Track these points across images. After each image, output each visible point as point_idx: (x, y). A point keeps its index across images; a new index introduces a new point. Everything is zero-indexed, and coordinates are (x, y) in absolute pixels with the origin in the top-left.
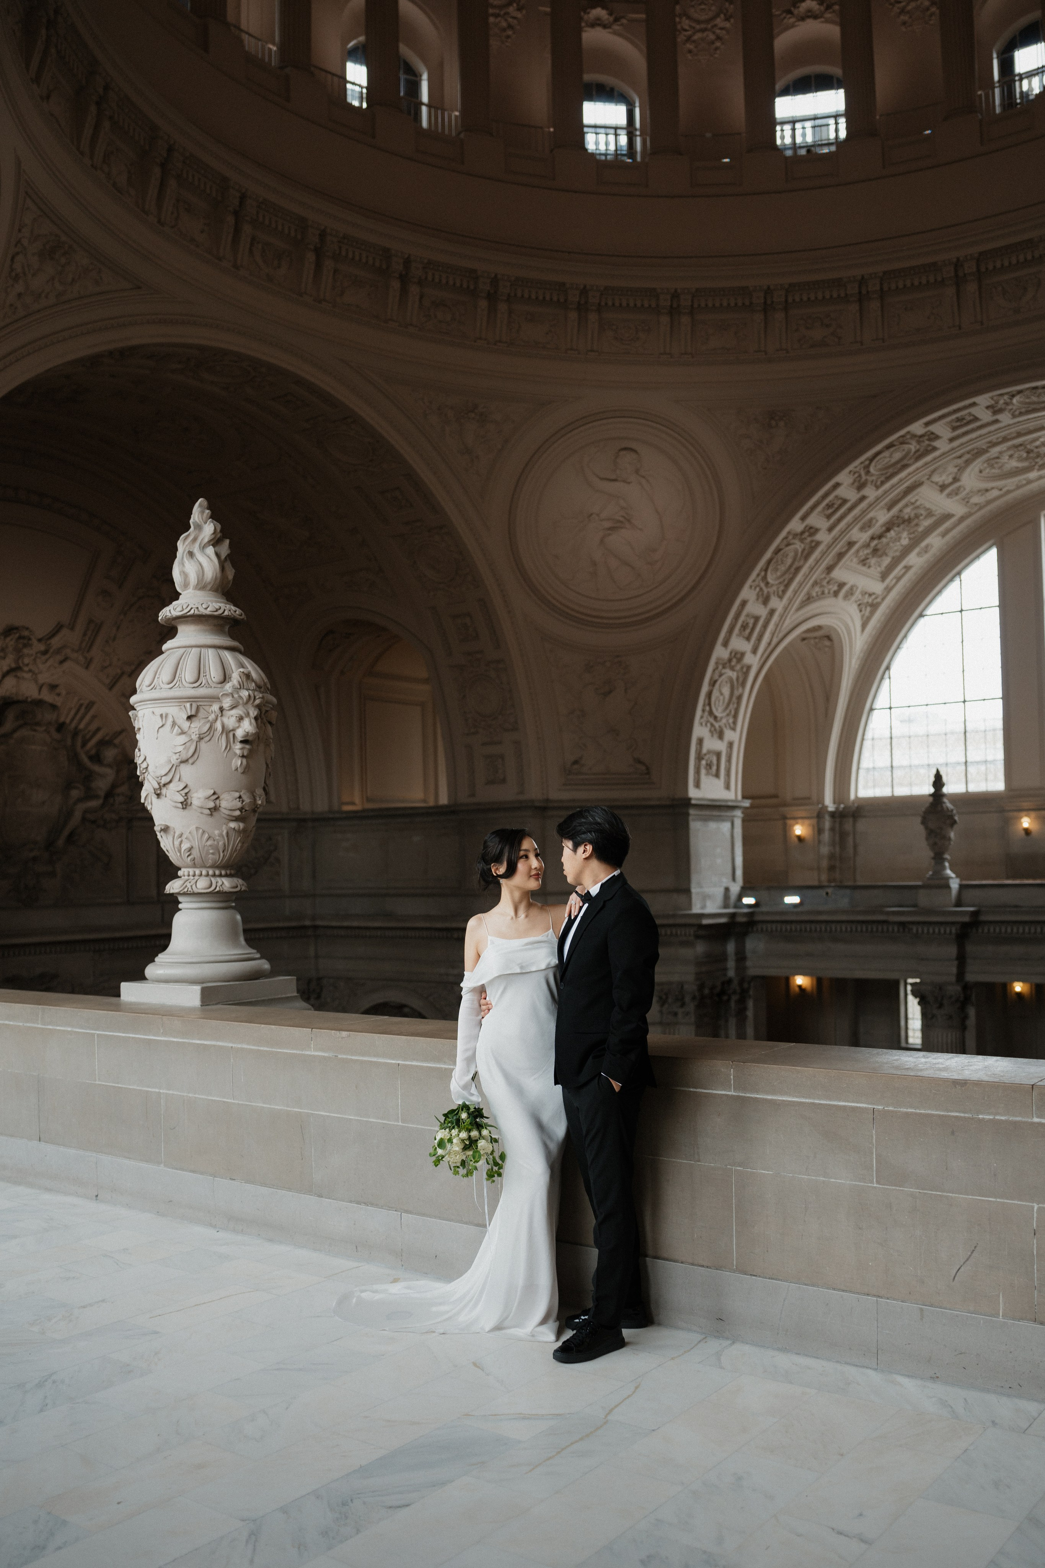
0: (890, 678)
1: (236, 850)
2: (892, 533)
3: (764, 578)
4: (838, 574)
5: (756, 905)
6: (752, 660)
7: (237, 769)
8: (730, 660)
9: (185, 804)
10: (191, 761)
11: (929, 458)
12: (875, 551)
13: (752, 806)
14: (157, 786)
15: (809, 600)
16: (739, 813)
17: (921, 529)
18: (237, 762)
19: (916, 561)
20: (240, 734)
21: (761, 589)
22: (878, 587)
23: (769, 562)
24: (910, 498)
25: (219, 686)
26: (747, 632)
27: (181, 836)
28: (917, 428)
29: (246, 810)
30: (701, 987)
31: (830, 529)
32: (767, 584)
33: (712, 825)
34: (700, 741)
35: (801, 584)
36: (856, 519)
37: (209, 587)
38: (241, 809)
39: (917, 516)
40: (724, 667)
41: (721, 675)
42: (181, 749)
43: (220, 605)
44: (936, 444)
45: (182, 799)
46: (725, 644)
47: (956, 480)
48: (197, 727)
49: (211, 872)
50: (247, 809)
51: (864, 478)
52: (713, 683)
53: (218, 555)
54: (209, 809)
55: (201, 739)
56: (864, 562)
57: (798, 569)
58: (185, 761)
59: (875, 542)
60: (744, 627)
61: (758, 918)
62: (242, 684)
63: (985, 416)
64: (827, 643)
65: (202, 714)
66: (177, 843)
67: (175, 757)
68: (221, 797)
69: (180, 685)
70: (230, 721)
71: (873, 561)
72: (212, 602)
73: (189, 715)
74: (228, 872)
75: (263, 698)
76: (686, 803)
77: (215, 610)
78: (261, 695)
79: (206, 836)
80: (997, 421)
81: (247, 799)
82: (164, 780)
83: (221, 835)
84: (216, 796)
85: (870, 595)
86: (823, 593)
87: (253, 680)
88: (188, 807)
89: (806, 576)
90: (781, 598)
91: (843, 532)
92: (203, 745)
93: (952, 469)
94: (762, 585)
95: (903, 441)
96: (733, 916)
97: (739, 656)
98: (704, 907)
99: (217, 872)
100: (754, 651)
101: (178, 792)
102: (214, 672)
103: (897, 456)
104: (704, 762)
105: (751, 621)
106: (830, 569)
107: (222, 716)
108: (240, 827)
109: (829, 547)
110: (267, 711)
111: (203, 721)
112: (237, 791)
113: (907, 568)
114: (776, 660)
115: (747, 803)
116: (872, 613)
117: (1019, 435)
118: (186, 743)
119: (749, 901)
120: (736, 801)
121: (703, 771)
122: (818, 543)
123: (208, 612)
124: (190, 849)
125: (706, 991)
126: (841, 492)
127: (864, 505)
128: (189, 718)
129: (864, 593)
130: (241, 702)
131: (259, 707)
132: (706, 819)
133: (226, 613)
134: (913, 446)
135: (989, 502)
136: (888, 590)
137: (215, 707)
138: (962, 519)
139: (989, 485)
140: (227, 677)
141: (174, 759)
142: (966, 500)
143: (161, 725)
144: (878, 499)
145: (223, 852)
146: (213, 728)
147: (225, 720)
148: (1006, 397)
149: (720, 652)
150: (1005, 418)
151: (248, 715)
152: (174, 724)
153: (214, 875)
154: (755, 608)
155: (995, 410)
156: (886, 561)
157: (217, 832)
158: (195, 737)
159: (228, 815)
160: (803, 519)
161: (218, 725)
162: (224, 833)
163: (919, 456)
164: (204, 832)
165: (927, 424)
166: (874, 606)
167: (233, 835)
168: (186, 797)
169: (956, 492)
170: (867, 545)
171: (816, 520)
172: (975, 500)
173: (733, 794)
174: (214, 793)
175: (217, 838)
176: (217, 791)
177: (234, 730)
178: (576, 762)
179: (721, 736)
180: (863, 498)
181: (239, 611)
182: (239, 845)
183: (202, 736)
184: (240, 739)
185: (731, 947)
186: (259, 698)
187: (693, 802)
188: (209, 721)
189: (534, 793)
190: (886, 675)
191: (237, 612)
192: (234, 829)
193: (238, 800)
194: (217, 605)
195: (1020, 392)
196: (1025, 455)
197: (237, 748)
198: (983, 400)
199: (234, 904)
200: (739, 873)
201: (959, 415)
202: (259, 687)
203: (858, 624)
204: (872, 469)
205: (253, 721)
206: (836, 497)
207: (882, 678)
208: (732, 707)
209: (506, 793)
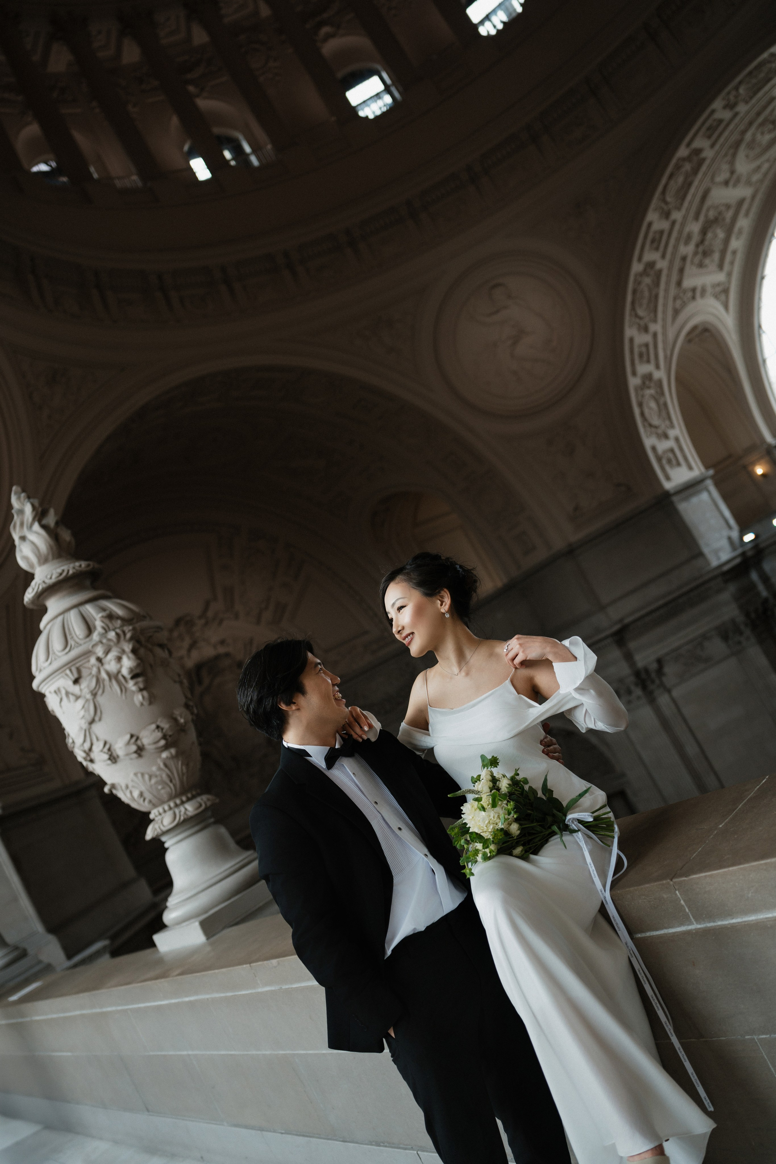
0: (764, 332)
1: (183, 774)
2: (709, 235)
3: (637, 316)
4: (688, 283)
5: (757, 537)
6: (660, 374)
7: (142, 704)
8: (644, 383)
9: (113, 758)
10: (97, 719)
11: (704, 168)
12: (705, 254)
13: (716, 473)
14: (84, 755)
15: (676, 312)
16: (709, 483)
17: (728, 220)
18: (138, 698)
19: (737, 244)
20: (125, 672)
21: (639, 325)
22: (720, 277)
23: (633, 303)
24: (708, 203)
25: (88, 639)
26: (644, 357)
27: (127, 787)
28: (683, 152)
29: (170, 736)
30: (747, 615)
31: (663, 256)
32: (641, 318)
33: (694, 500)
34: (654, 449)
35: (665, 305)
36: (678, 240)
37: (50, 557)
38: (164, 737)
39: (720, 213)
40: (642, 389)
41: (643, 396)
42: (82, 713)
43: (62, 568)
44: (704, 155)
45: (106, 757)
46: (634, 373)
47: (732, 172)
48: (87, 685)
49: (172, 804)
50: (170, 733)
51: (665, 208)
52: (640, 405)
53: (44, 527)
54: (136, 752)
55: (94, 695)
56: (701, 265)
57: (656, 296)
58: (92, 722)
59: (701, 249)
60: (641, 355)
61: (762, 546)
62: (106, 628)
63: (726, 115)
64: (707, 334)
65: (85, 672)
66: (128, 795)
67: (83, 721)
68: (141, 736)
69: (56, 657)
70: (111, 665)
71: (707, 261)
72: (56, 569)
73: (73, 678)
74: (189, 795)
75: (134, 629)
76: (667, 495)
77: (57, 575)
78: (131, 628)
79: (147, 777)
80: (736, 114)
81: (165, 725)
82: (87, 746)
83: (160, 769)
84: (134, 737)
85: (718, 285)
86: (684, 302)
87: (118, 617)
88: (118, 760)
89: (666, 298)
90: (655, 321)
91: (674, 254)
92: (100, 699)
93: (725, 167)
94: (637, 320)
95: (678, 167)
96: (743, 554)
97: (648, 377)
98: (719, 558)
99: (178, 801)
100: (658, 367)
101: (102, 751)
102: (78, 630)
103: (681, 179)
104: (664, 462)
105: (644, 349)
106: (679, 283)
107: (102, 664)
108: (171, 753)
109: (670, 268)
110: (151, 637)
111: (88, 678)
112: (152, 723)
113: (734, 253)
114: (678, 365)
115: (711, 472)
116: (727, 297)
117: (759, 114)
118: (83, 707)
119: (749, 537)
120: (702, 474)
121: (667, 468)
122: (660, 271)
123: (54, 580)
124: (141, 794)
125: (753, 615)
126: (656, 227)
127: (677, 227)
128: (76, 681)
129: (714, 286)
130: (112, 644)
131: (131, 639)
132: (687, 499)
133: (71, 572)
134: (688, 167)
135: (765, 175)
136: (729, 275)
137: (93, 660)
138: (753, 197)
139: (758, 163)
140: (92, 627)
141: (85, 726)
142: (749, 183)
143: (59, 700)
144: (685, 218)
145: (171, 781)
146: (100, 680)
147: (107, 667)
148: (734, 93)
149: (633, 382)
150: (742, 108)
151: (123, 652)
152: (67, 694)
153: (177, 806)
154: (641, 339)
155: (729, 106)
156: (716, 256)
157: (154, 769)
158: (89, 696)
159: (157, 748)
160: (640, 259)
161: (104, 675)
162: (162, 765)
163: (695, 171)
164: (143, 775)
165: (688, 145)
166: (726, 291)
167: (171, 763)
168: (110, 753)
169: (738, 181)
170: (696, 253)
171: (650, 256)
172: (756, 178)
173: (697, 470)
174: (132, 736)
175: (158, 773)
176: (133, 732)
177: (119, 672)
178: (576, 508)
179: (666, 436)
180: (674, 223)
181: (84, 564)
182: (184, 768)
183: (94, 692)
184: (128, 677)
185: (754, 576)
186: (129, 631)
187: (672, 491)
188: (93, 676)
189: (559, 544)
190: (761, 332)
191: (83, 566)
192: (167, 757)
193: (157, 731)
194: (59, 570)
195: (740, 83)
196: (771, 126)
197: (131, 685)
198: (718, 104)
199: (212, 820)
200: (732, 522)
201: (707, 125)
202: (126, 621)
203: (721, 309)
204: (669, 199)
205: (131, 655)
206: (655, 232)
207: (760, 335)
208: (664, 413)
209: (541, 555)
